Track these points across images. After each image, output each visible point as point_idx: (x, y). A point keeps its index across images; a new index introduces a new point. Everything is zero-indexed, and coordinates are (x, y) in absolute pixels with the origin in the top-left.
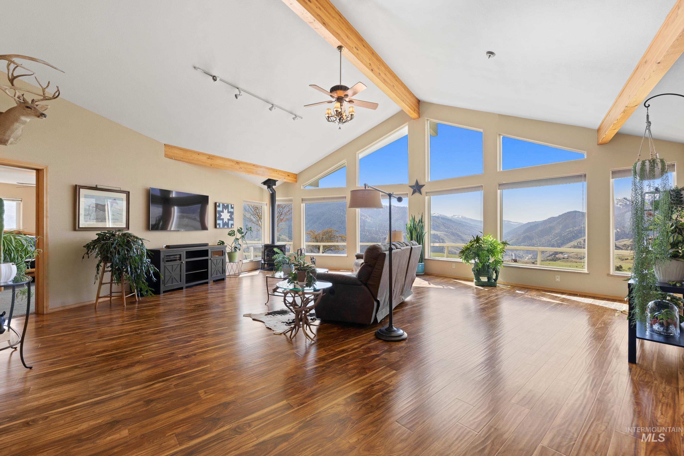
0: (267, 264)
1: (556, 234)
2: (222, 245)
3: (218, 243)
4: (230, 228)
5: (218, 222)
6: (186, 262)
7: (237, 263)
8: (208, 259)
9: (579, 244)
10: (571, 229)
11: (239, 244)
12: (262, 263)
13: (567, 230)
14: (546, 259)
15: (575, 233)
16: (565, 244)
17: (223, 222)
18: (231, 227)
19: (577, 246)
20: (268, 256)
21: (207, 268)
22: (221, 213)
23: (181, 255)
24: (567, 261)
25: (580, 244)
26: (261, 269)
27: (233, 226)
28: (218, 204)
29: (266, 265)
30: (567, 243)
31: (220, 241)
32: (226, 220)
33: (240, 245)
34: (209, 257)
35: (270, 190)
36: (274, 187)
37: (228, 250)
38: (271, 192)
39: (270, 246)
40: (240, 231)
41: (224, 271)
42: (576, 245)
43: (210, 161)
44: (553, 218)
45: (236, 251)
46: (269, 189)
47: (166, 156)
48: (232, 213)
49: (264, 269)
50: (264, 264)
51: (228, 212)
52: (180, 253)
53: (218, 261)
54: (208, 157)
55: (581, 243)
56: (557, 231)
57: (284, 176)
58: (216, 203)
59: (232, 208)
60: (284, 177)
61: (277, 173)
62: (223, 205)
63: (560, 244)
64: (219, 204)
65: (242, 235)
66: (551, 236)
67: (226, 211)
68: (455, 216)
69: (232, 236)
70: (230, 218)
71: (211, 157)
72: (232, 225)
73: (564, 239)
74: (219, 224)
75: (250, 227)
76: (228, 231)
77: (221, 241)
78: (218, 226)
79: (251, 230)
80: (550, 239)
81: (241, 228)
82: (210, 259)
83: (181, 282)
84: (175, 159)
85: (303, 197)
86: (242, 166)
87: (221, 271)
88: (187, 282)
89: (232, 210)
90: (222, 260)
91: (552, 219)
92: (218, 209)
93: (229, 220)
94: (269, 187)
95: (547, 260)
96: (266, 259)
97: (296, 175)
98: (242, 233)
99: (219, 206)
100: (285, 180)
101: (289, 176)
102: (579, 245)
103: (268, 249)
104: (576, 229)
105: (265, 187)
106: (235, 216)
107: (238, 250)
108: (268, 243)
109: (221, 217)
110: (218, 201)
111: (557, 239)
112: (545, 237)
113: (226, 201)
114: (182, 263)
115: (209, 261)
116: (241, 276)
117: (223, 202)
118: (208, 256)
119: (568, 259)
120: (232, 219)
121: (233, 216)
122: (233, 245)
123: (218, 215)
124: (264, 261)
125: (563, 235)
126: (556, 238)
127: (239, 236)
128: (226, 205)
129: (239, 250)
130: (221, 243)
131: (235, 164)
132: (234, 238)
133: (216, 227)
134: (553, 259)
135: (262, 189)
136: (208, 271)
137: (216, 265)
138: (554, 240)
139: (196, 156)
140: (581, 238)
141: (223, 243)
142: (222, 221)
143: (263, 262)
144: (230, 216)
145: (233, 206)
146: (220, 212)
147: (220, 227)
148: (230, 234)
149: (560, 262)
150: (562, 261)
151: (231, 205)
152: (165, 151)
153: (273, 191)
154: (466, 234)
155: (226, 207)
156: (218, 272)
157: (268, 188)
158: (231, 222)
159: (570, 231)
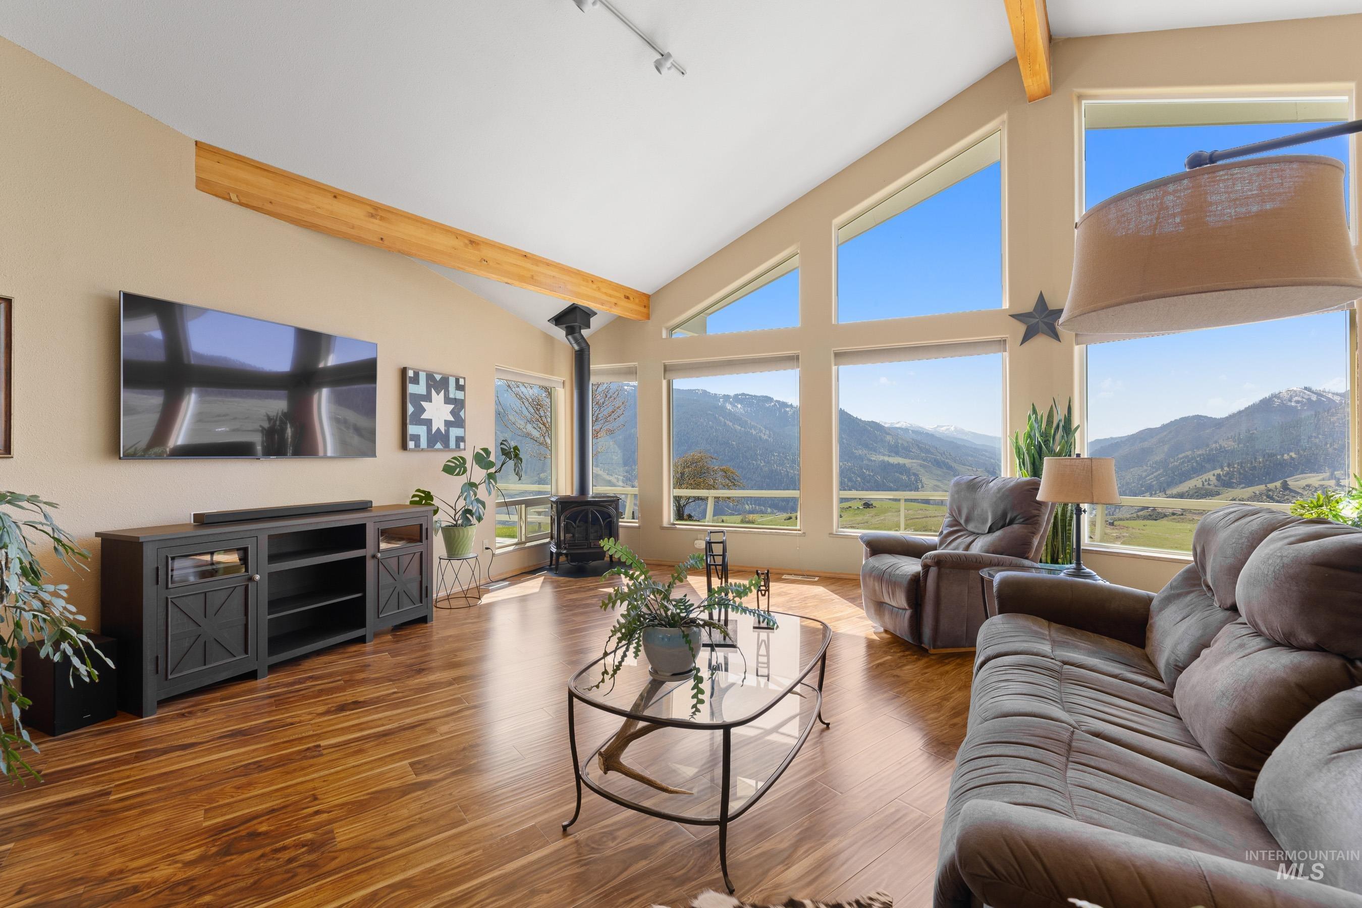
0: (566, 555)
1: (1156, 463)
2: (427, 504)
3: (414, 496)
4: (453, 450)
5: (412, 429)
6: (271, 575)
7: (473, 561)
8: (364, 557)
9: (1206, 483)
10: (1189, 453)
11: (478, 501)
12: (552, 553)
13: (1180, 456)
14: (1135, 515)
15: (1197, 462)
16: (1176, 484)
17: (429, 430)
18: (458, 446)
19: (1202, 488)
20: (567, 530)
21: (362, 588)
22: (423, 403)
23: (245, 550)
24: (1183, 521)
25: (1209, 484)
26: (550, 570)
27: (462, 445)
28: (411, 373)
29: (562, 559)
30: (1181, 483)
31: (418, 490)
32: (438, 424)
33: (483, 504)
34: (368, 551)
35: (573, 342)
36: (585, 332)
37: (443, 518)
38: (577, 348)
39: (572, 502)
40: (482, 459)
41: (424, 591)
42: (1201, 486)
43: (375, 226)
44: (1150, 430)
45: (467, 523)
46: (570, 337)
47: (203, 184)
48: (459, 405)
49: (557, 569)
50: (559, 554)
51: (448, 400)
52: (242, 545)
53: (405, 560)
54: (372, 211)
55: (1211, 483)
56: (1158, 458)
57: (615, 297)
58: (404, 371)
59: (460, 388)
60: (614, 300)
61: (594, 286)
62: (430, 377)
63: (1165, 485)
64: (416, 374)
65: (490, 471)
66: (1145, 467)
67: (438, 398)
68: (942, 427)
69: (458, 474)
70: (452, 419)
71: (381, 213)
72: (460, 439)
73: (1174, 473)
74: (416, 438)
75: (516, 448)
76: (444, 458)
77: (424, 492)
78: (411, 445)
79: (516, 456)
80: (1144, 474)
81: (485, 450)
82: (374, 557)
83: (246, 652)
84: (241, 204)
85: (667, 362)
86: (487, 253)
87: (415, 592)
88: (272, 651)
89: (459, 395)
90: (417, 556)
91: (1149, 433)
92: (412, 389)
93: (448, 424)
94: (571, 331)
95: (1138, 517)
96: (562, 538)
97: (648, 297)
98: (491, 464)
99: (416, 380)
100: (617, 312)
101: (628, 298)
102: (1207, 487)
103: (567, 513)
104: (1200, 452)
105: (560, 333)
106: (468, 413)
107: (474, 520)
108: (569, 493)
109: (424, 416)
110: (412, 363)
111: (1159, 475)
112: (1132, 470)
113: (440, 366)
114: (251, 579)
115: (370, 565)
116: (486, 599)
117: (431, 367)
118: (363, 546)
119: (1182, 515)
120: (458, 422)
121: (462, 414)
122: (461, 504)
123: (410, 409)
124: (558, 546)
125: (1170, 466)
126: (1157, 471)
127: (478, 474)
128: (438, 377)
129: (479, 519)
130: (421, 498)
131: (466, 245)
132: (463, 479)
133: (404, 446)
134: (1150, 515)
135: (549, 340)
136: (363, 598)
137: (396, 576)
138: (1152, 476)
139: (326, 204)
140: (1212, 473)
141: (428, 496)
142: (425, 428)
143: (554, 550)
144: (452, 412)
145: (461, 382)
146: (418, 398)
147: (417, 445)
148: (448, 470)
149: (1168, 521)
150: (1171, 520)
151: (457, 381)
152: (198, 168)
153: (583, 345)
154: (964, 465)
155: (438, 383)
156: (405, 599)
157: (567, 335)
158: (455, 432)
159: (1187, 457)
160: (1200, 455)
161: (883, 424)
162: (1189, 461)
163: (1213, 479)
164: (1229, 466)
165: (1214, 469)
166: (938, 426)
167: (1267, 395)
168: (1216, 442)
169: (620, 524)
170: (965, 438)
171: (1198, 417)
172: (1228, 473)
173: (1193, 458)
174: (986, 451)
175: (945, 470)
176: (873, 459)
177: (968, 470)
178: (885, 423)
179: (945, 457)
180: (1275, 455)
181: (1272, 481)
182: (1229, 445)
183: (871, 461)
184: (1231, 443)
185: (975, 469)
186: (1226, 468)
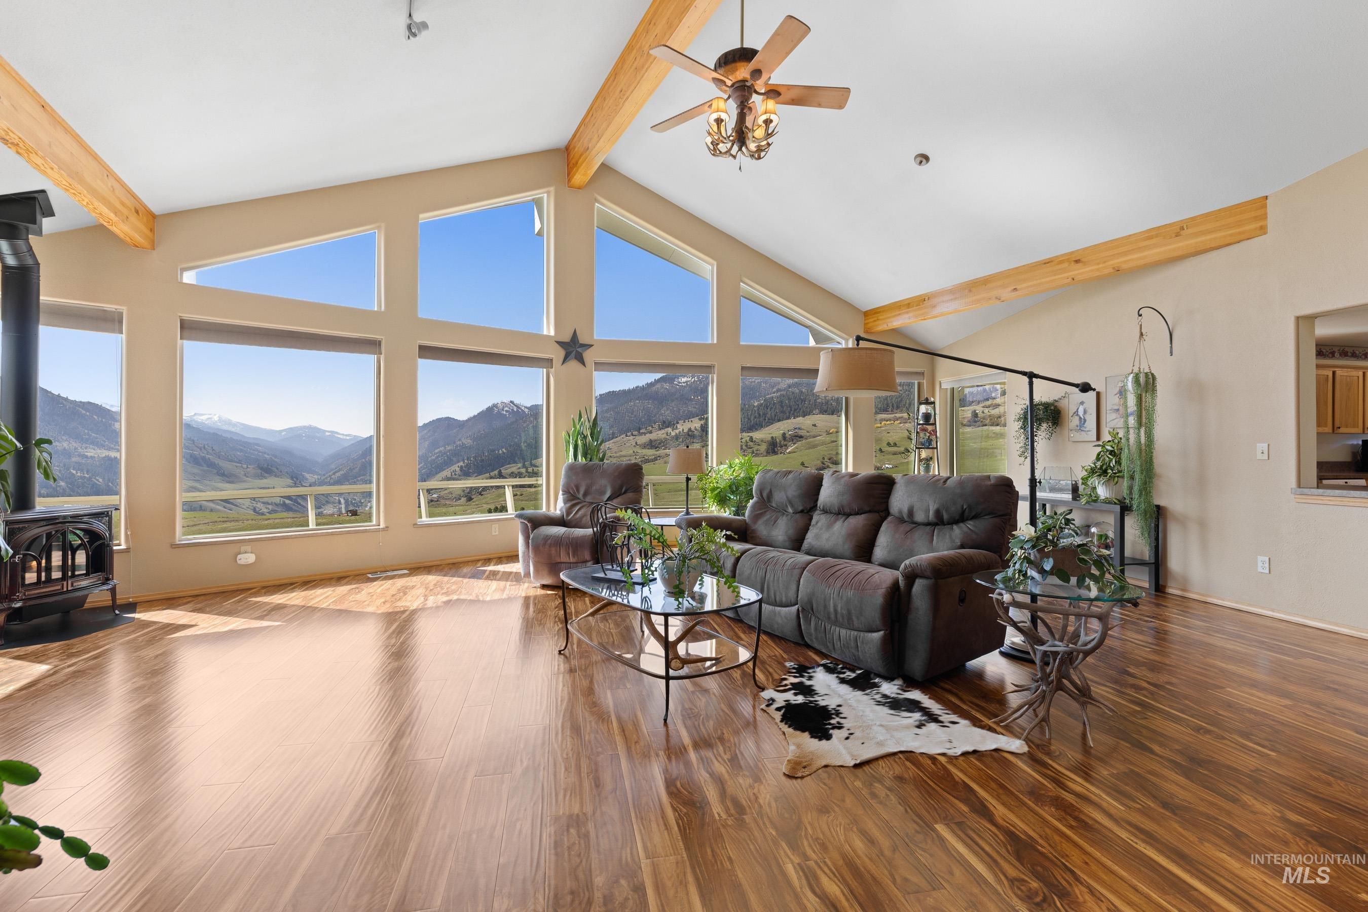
10: (442, 449)
13: (436, 451)
15: (447, 456)
24: (438, 506)
30: (437, 474)
39: (31, 521)
57: (127, 207)
60: (126, 211)
61: (109, 185)
68: (202, 415)
73: (431, 466)
85: (187, 316)
97: (155, 218)
101: (137, 212)
104: (449, 448)
140: (457, 465)
153: (28, 258)
154: (231, 461)
159: (441, 452)
160: (449, 450)
161: (108, 407)
162: (442, 455)
163: (458, 469)
164: (468, 460)
165: (458, 462)
166: (195, 414)
167: (490, 404)
168: (460, 440)
169: (115, 548)
170: (233, 430)
171: (448, 419)
172: (467, 465)
173: (445, 453)
174: (258, 445)
175: (206, 468)
176: (89, 454)
177: (237, 466)
178: (112, 406)
179: (205, 452)
180: (494, 451)
181: (493, 470)
182: (468, 442)
183: (87, 457)
184: (469, 441)
185: (245, 466)
186: (466, 461)
